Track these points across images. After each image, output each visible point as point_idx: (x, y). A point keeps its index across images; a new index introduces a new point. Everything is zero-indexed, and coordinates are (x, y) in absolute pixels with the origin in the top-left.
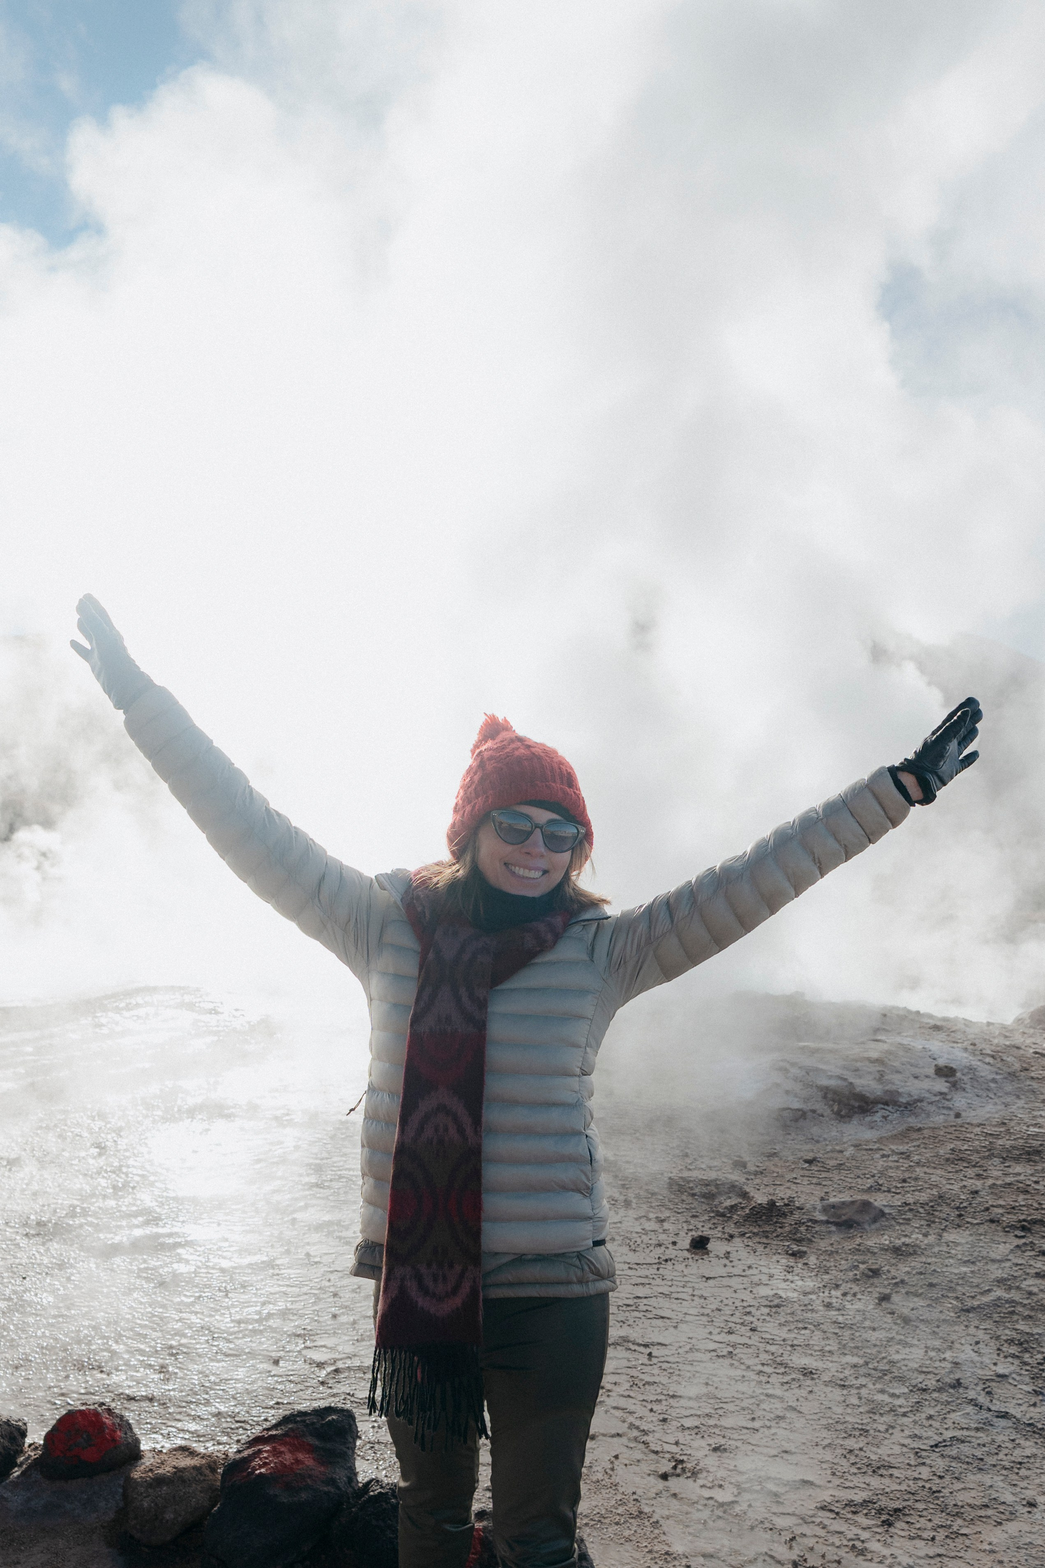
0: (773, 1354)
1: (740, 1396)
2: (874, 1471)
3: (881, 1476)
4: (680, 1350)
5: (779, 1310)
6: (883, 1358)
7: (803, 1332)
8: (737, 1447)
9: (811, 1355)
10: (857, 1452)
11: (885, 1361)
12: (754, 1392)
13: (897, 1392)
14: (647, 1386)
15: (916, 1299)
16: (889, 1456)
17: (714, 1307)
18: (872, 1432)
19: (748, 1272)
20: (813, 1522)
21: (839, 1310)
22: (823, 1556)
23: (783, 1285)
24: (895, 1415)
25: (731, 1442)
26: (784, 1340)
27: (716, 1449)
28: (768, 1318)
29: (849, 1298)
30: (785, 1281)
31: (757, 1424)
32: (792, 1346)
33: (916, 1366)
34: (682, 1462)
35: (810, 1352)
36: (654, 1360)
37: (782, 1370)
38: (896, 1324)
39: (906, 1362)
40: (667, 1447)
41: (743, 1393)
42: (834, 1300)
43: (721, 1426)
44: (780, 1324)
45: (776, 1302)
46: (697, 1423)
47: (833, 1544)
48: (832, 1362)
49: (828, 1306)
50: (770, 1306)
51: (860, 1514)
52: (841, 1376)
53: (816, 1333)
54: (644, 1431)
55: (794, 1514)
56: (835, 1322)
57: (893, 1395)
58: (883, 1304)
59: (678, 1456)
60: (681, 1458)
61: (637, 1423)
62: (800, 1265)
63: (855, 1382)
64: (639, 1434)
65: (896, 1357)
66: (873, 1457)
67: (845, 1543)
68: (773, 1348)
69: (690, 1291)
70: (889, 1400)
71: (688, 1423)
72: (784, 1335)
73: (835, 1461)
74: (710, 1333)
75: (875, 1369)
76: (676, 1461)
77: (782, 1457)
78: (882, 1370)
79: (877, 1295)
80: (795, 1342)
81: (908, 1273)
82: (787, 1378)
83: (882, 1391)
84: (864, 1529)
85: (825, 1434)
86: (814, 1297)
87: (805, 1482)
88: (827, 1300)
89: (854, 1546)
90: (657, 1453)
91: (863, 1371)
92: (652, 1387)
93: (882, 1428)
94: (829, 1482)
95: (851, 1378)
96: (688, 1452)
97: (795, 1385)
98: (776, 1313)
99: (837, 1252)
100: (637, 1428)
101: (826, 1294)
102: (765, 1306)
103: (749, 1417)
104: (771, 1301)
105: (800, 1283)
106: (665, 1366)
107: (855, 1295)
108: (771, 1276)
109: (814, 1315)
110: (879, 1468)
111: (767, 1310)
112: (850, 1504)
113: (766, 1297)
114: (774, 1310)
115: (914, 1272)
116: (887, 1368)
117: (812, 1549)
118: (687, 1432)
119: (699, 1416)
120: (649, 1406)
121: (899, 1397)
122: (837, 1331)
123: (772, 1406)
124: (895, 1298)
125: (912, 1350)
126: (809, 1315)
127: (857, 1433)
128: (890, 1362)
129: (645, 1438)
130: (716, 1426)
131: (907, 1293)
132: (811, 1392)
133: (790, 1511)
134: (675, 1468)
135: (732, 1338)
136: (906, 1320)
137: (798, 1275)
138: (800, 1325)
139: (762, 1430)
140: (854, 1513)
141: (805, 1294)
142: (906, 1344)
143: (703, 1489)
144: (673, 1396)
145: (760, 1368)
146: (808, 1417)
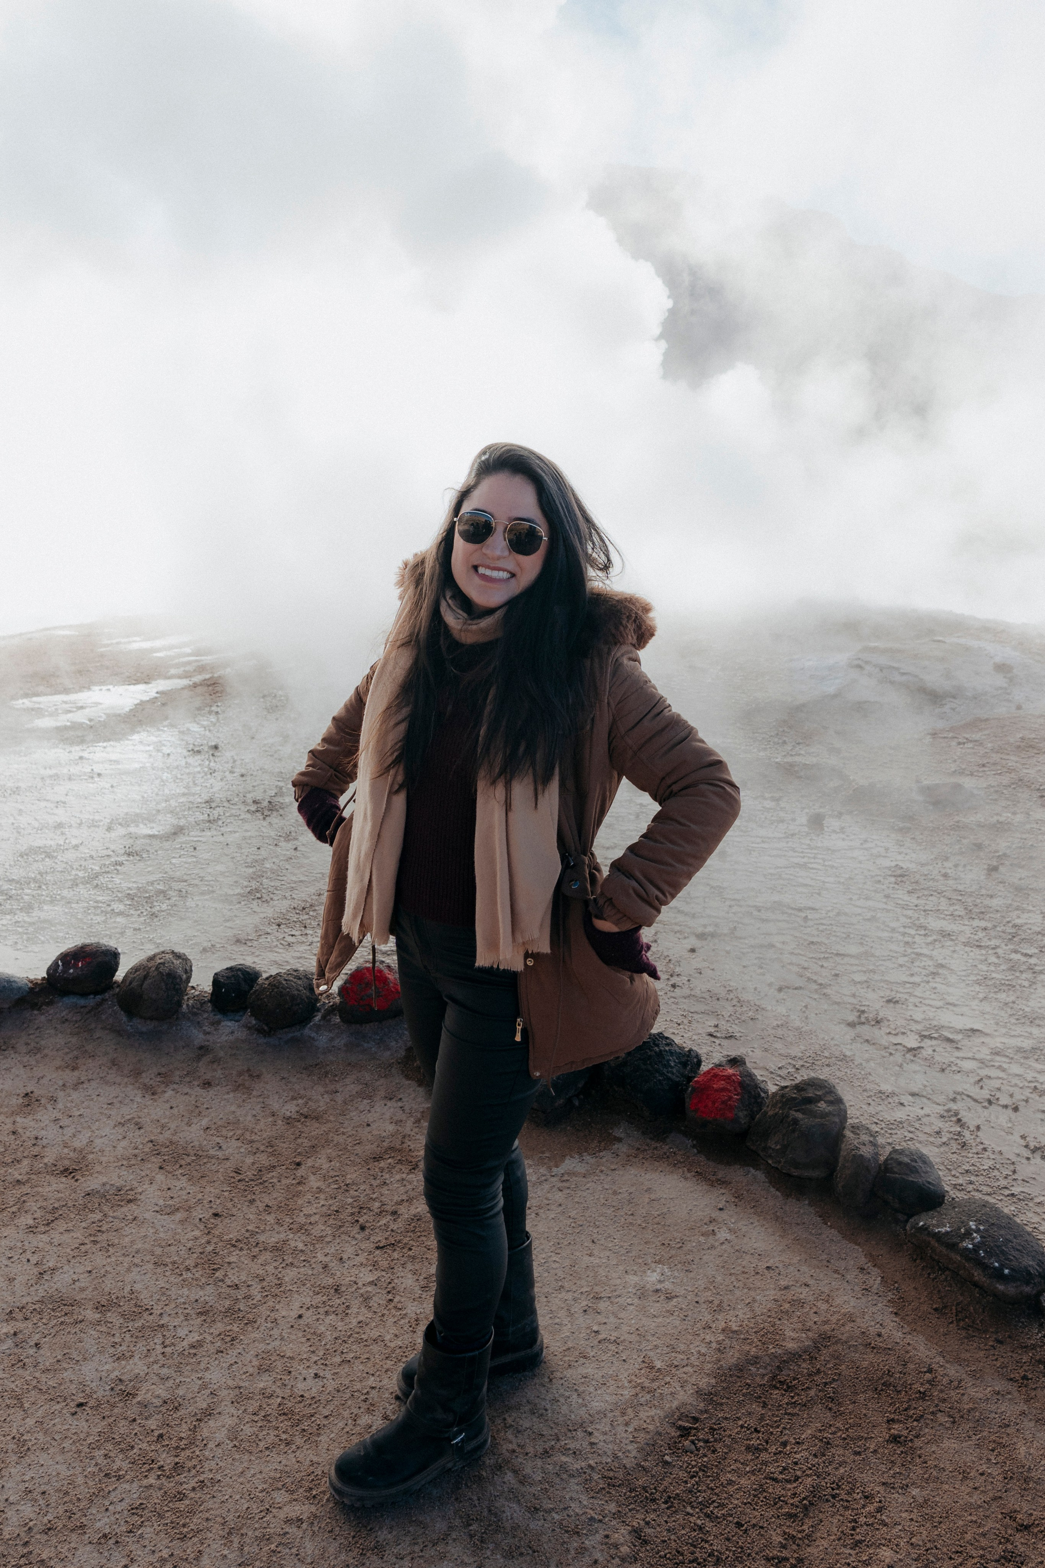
0: (910, 918)
1: (895, 955)
2: (1031, 1022)
3: (1039, 1026)
4: (831, 914)
5: (904, 879)
6: (1008, 922)
7: (930, 898)
8: (906, 1000)
9: (944, 919)
10: (1011, 1005)
11: (1010, 925)
12: (905, 951)
13: (1029, 952)
14: (812, 946)
15: (1020, 870)
16: (1039, 1008)
17: (847, 876)
18: (1018, 987)
19: (865, 846)
20: (993, 1066)
21: (956, 879)
22: (1011, 1096)
23: (900, 857)
24: (1034, 973)
25: (898, 995)
26: (916, 906)
27: (889, 1001)
28: (896, 886)
29: (960, 868)
30: (900, 853)
31: (916, 979)
32: (925, 911)
33: (1039, 929)
34: (863, 1012)
35: (942, 916)
36: (810, 923)
37: (923, 932)
38: (1010, 892)
39: (1029, 926)
40: (847, 999)
41: (896, 952)
42: (949, 871)
43: (886, 981)
44: (909, 892)
45: (899, 872)
46: (865, 978)
47: (1016, 1085)
48: (964, 925)
49: (945, 876)
50: (895, 876)
51: (1031, 1059)
52: (976, 937)
53: (942, 899)
54: (821, 984)
55: (974, 1059)
56: (955, 890)
57: (1026, 955)
58: (993, 873)
59: (858, 1007)
60: (863, 1008)
61: (815, 978)
62: (909, 840)
63: (989, 943)
64: (817, 987)
65: (1018, 921)
66: (1027, 1009)
67: (1027, 1084)
68: (910, 913)
69: (821, 861)
70: (1023, 959)
71: (858, 977)
72: (916, 902)
73: (995, 1012)
74: (851, 899)
75: (1003, 932)
76: (858, 1011)
77: (947, 1009)
78: (1010, 933)
79: (986, 867)
80: (927, 908)
81: (1009, 847)
82: (930, 939)
83: (1016, 952)
84: (1039, 1072)
85: (977, 988)
86: (931, 868)
87: (973, 1030)
88: (943, 871)
89: (1035, 1088)
90: (838, 1003)
91: (993, 933)
92: (816, 947)
93: (1026, 984)
94: (996, 1031)
95: (985, 939)
96: (867, 1003)
97: (938, 945)
98: (902, 881)
99: (938, 828)
100: (815, 981)
101: (940, 865)
102: (891, 876)
103: (908, 973)
104: (894, 871)
105: (914, 855)
106: (821, 927)
107: (965, 866)
108: (887, 849)
109: (935, 884)
110: (1034, 1019)
111: (893, 879)
112: (1019, 1050)
113: (889, 868)
114: (899, 879)
115: (1014, 846)
116: (1014, 931)
117: (999, 1089)
118: (859, 986)
119: (865, 972)
120: (821, 964)
121: (1031, 956)
122: (960, 898)
123: (923, 963)
124: (1001, 869)
125: (1030, 915)
126: (931, 883)
127: (1006, 988)
128: (1015, 926)
129: (825, 991)
130: (882, 981)
131: (1011, 865)
132: (954, 951)
133: (970, 1055)
134: (859, 1017)
135: (870, 903)
136: (1018, 889)
137: (909, 848)
138: (926, 893)
139: (923, 984)
140: (1026, 1058)
141: (922, 865)
142: (1023, 910)
143: (890, 1036)
144: (837, 954)
145: (902, 930)
146: (959, 973)
